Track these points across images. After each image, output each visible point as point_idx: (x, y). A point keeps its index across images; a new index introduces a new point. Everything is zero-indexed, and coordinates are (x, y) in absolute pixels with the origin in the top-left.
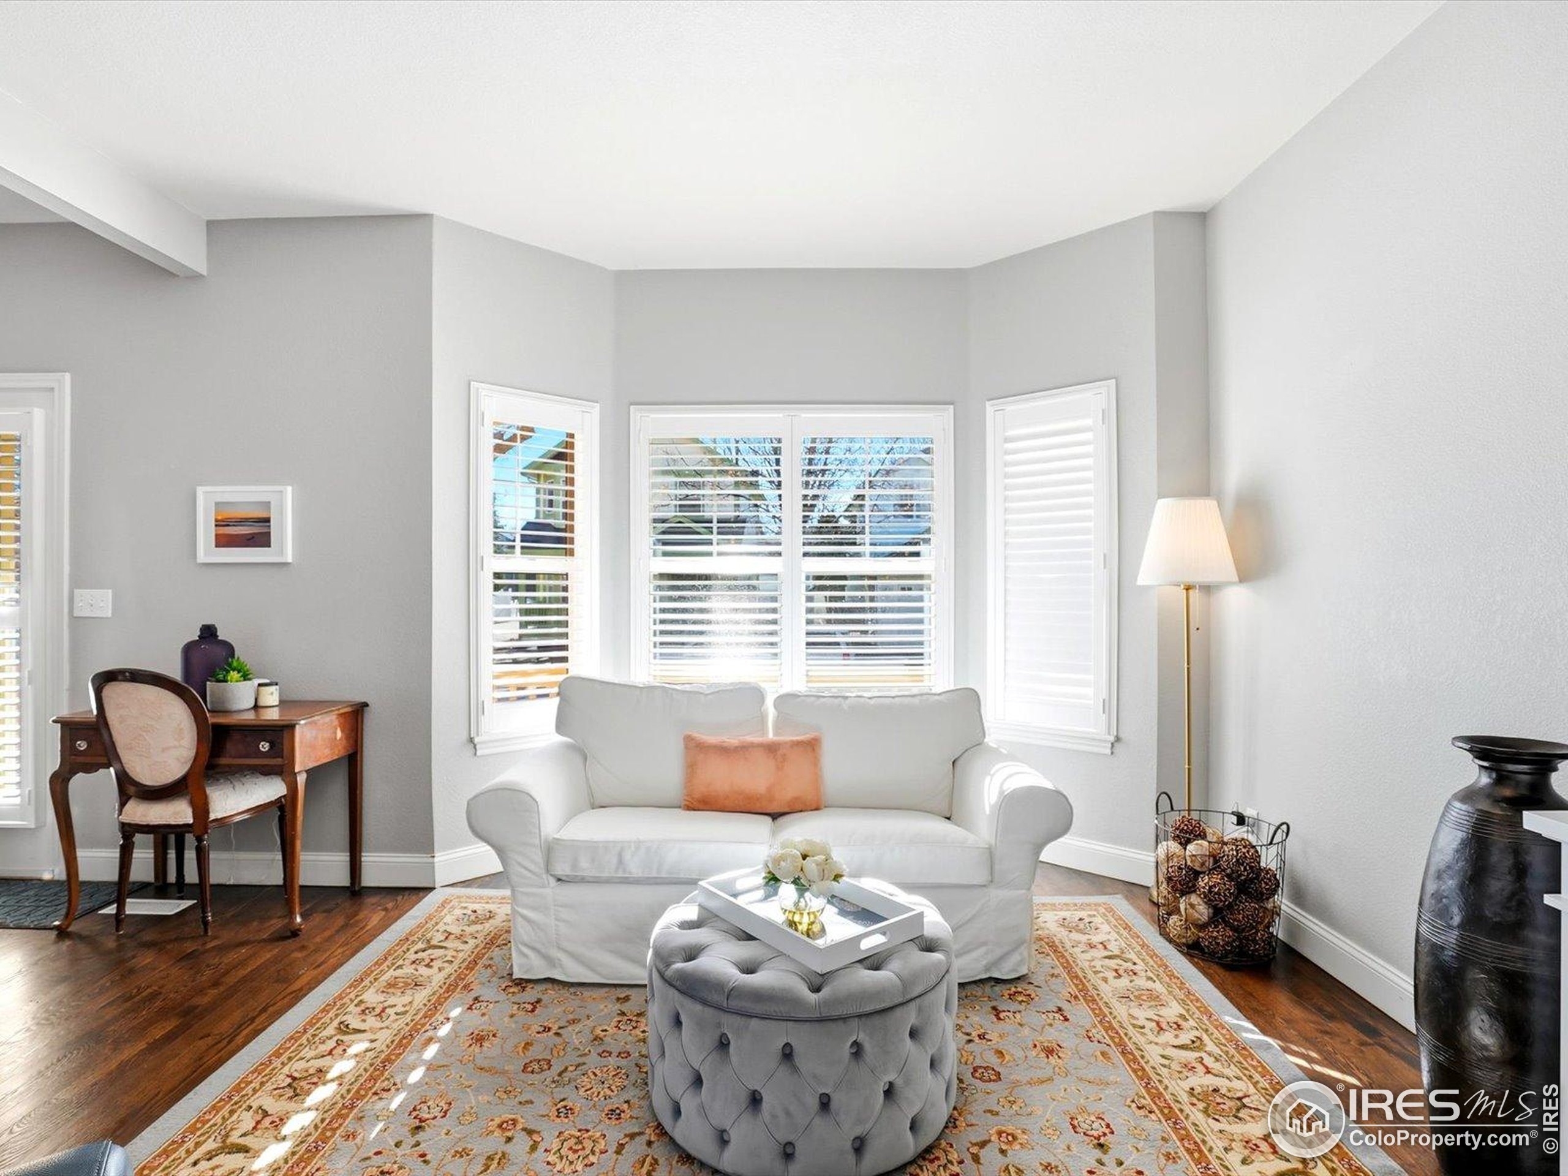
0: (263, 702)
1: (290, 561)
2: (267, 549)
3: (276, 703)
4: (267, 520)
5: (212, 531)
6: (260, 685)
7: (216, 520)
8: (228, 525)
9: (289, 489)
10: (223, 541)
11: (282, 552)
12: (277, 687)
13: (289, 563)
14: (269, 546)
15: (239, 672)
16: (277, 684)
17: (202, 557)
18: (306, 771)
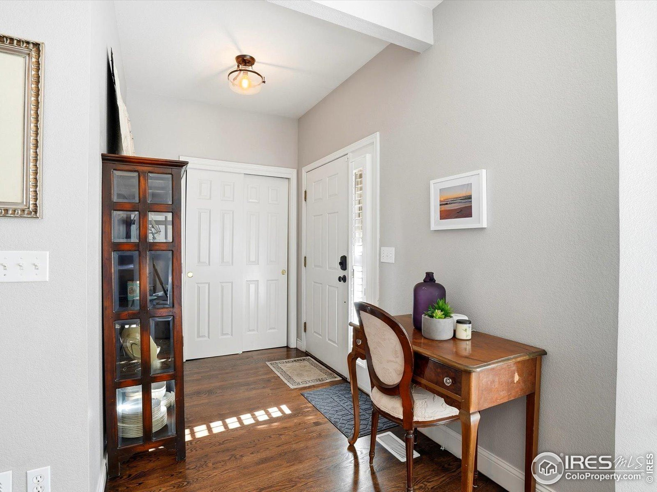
0: (459, 336)
1: (484, 225)
2: (471, 218)
3: (470, 337)
4: (470, 197)
5: (438, 208)
6: (459, 322)
7: (441, 201)
8: (447, 204)
9: (484, 171)
10: (445, 215)
11: (479, 221)
12: (471, 325)
13: (485, 228)
14: (472, 217)
15: (442, 311)
16: (470, 323)
17: (433, 227)
18: (479, 412)
